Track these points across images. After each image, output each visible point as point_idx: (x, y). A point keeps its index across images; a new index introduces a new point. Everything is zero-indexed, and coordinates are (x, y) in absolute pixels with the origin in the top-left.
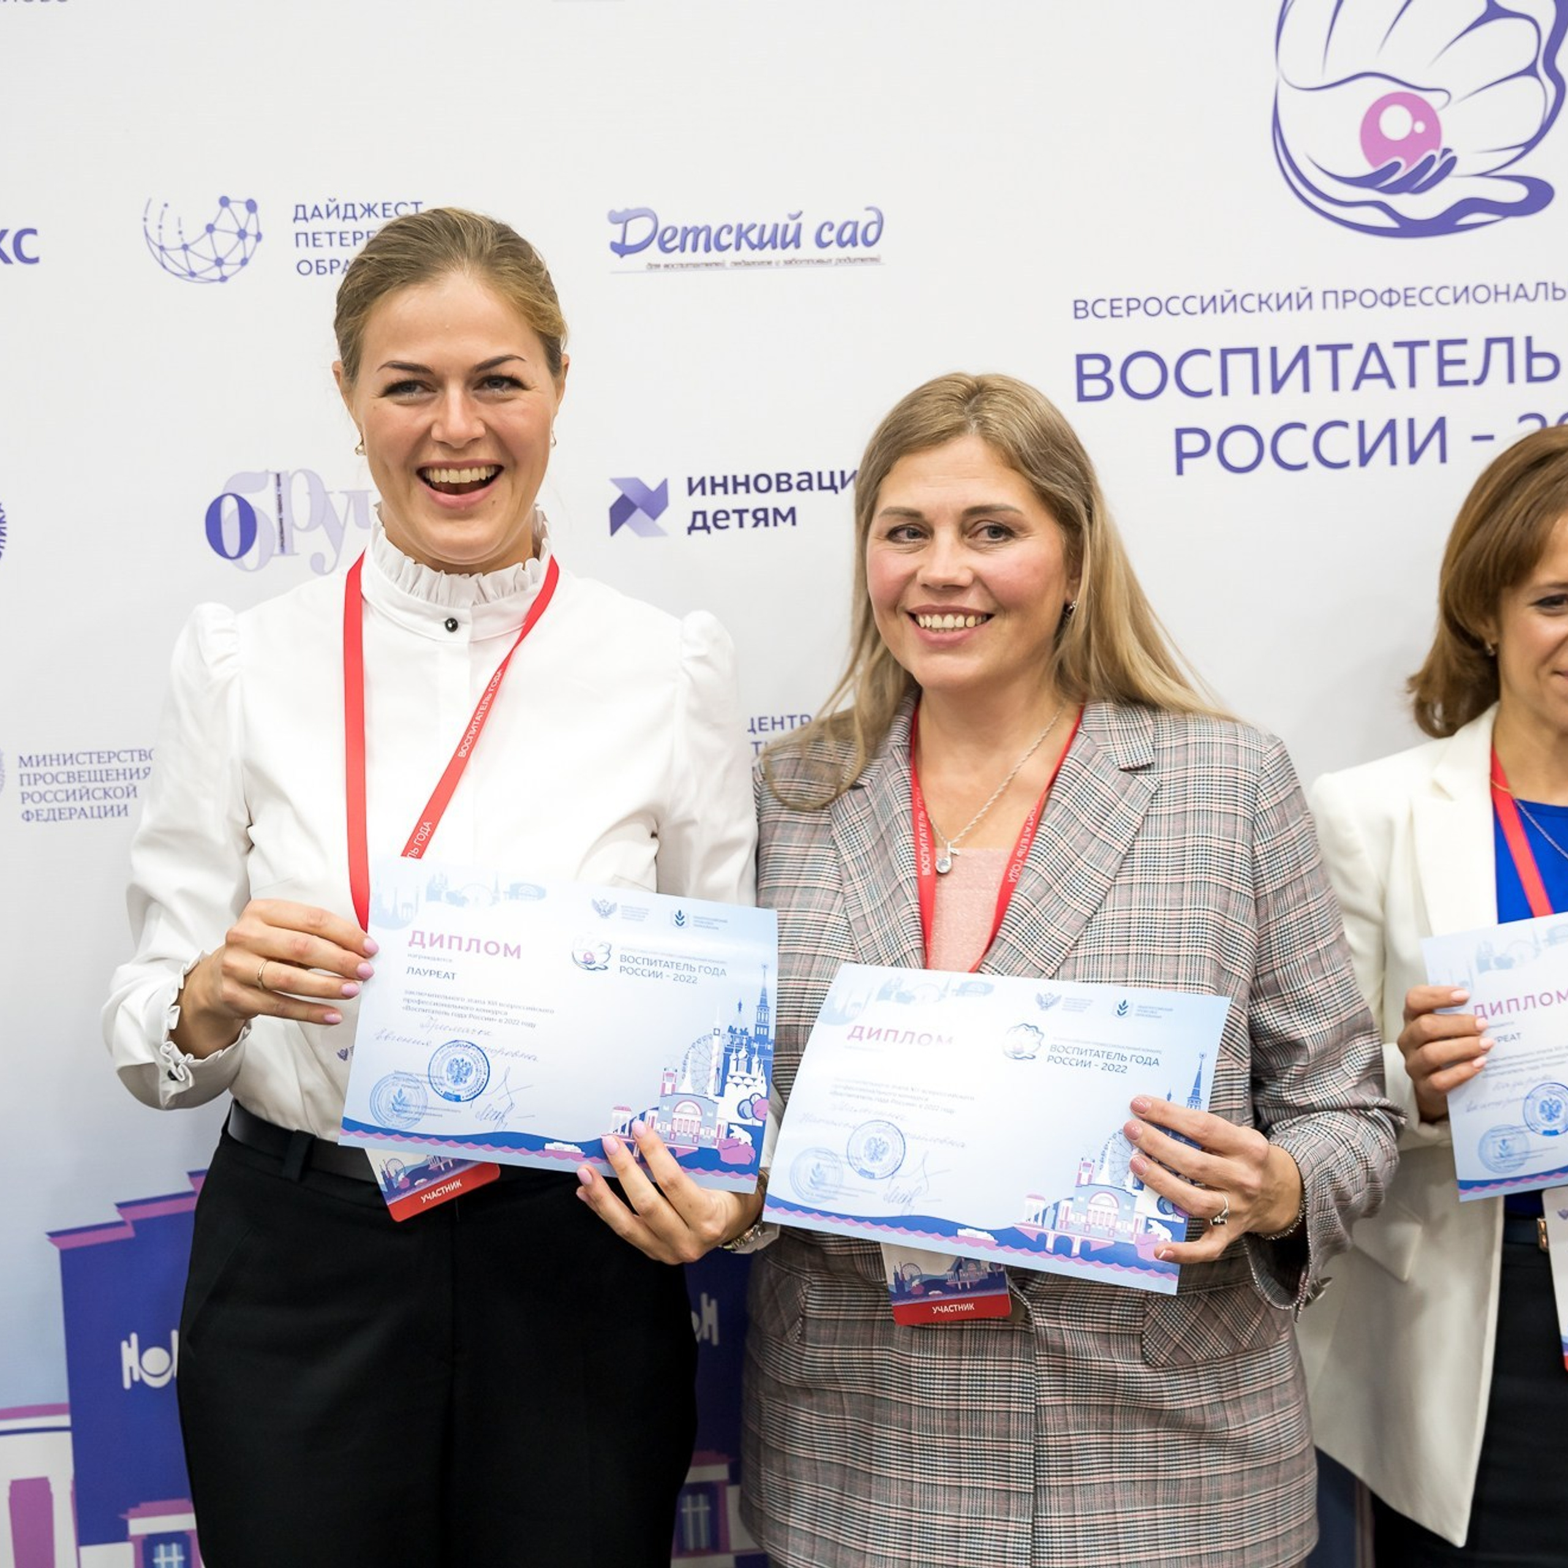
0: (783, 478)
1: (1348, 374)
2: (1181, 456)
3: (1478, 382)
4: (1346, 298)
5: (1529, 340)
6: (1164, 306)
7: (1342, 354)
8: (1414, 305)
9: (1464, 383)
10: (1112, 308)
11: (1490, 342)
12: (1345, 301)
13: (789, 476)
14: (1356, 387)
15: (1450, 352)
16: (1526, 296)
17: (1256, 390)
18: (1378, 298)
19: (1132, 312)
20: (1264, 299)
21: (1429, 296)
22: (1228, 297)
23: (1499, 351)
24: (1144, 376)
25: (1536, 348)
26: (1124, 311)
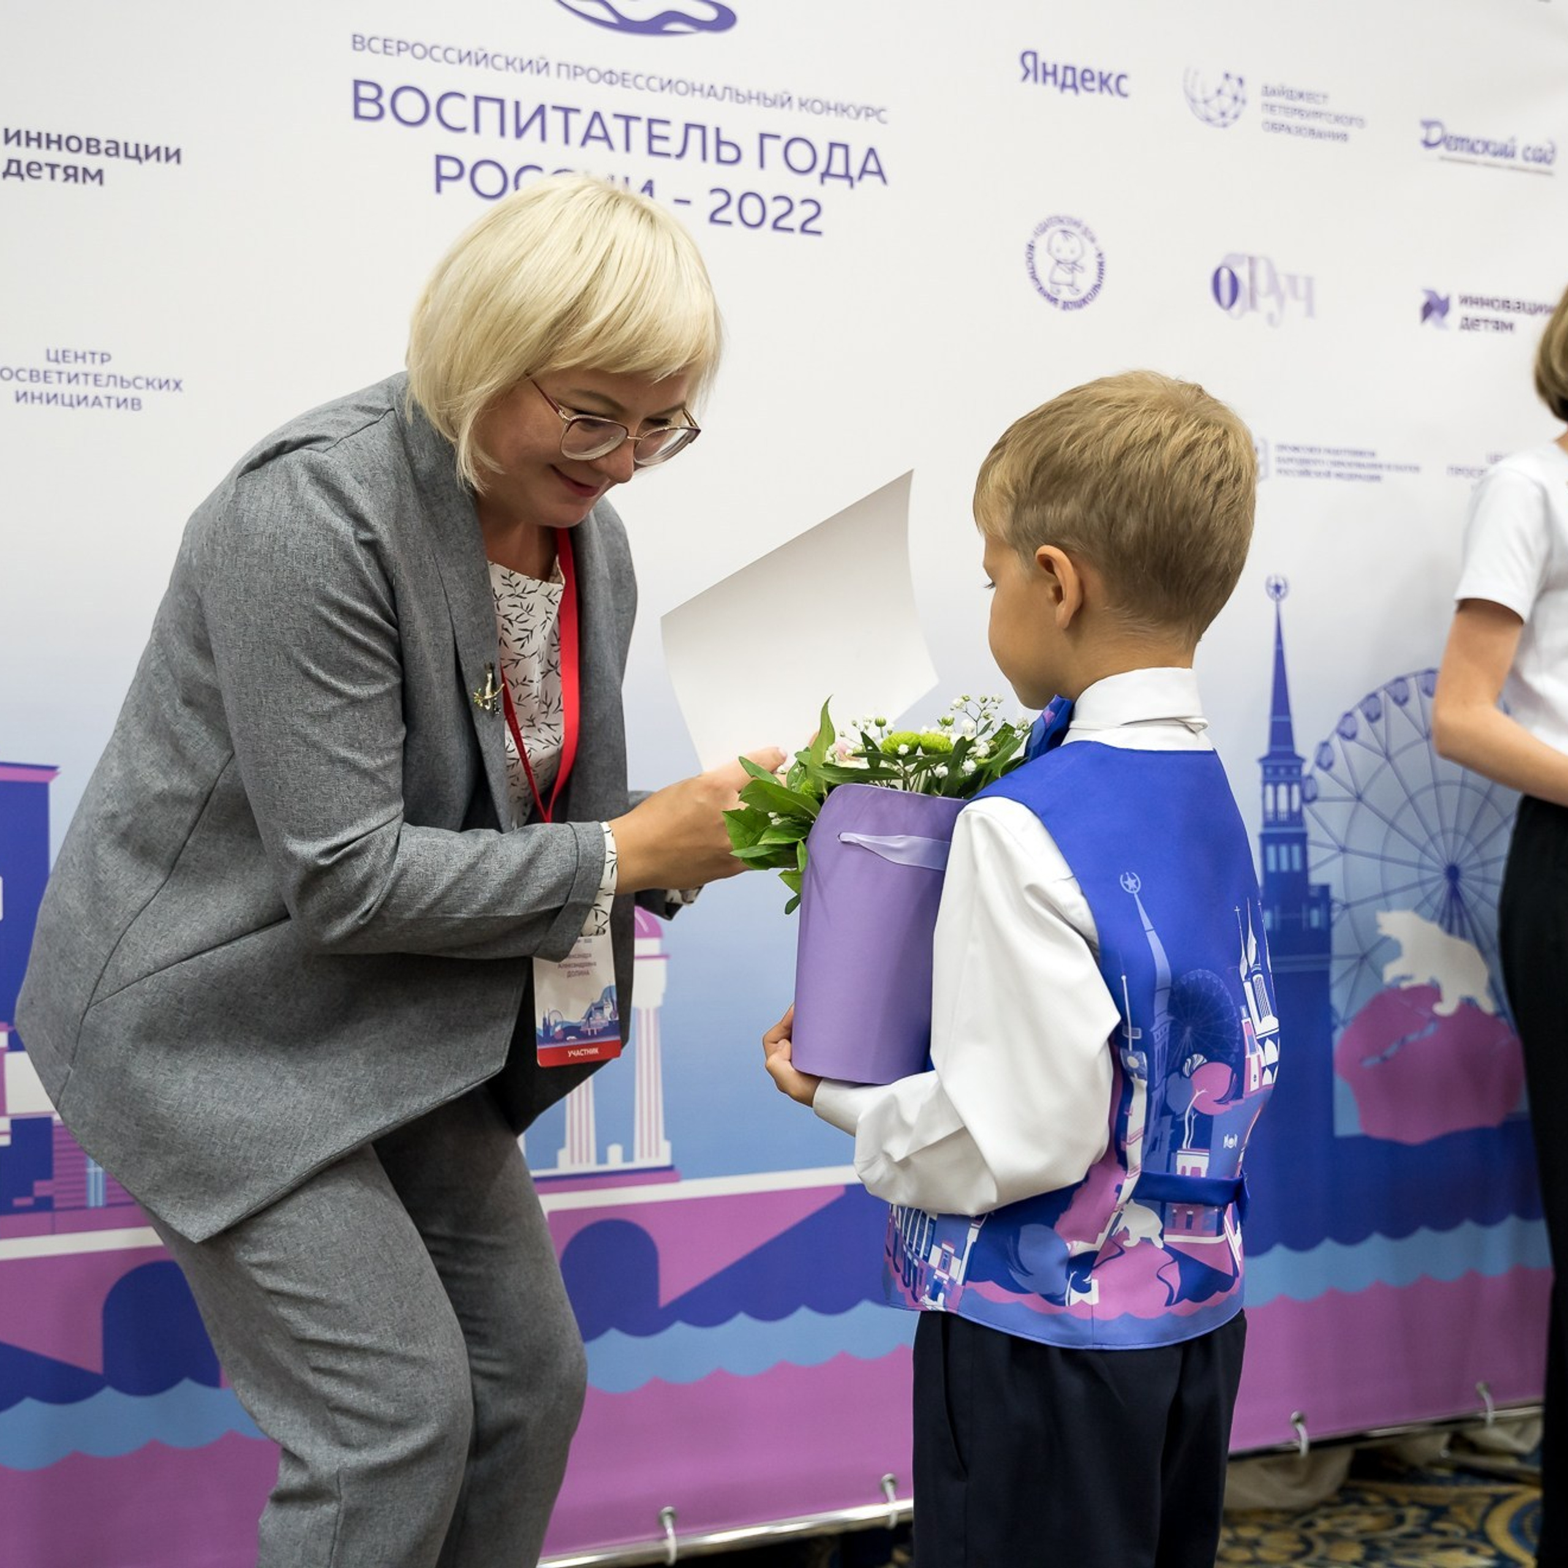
0: (93, 143)
1: (577, 133)
2: (440, 178)
3: (680, 156)
4: (576, 71)
5: (718, 130)
6: (428, 52)
7: (572, 116)
8: (629, 87)
9: (668, 155)
10: (385, 46)
11: (688, 126)
12: (575, 74)
13: (98, 142)
14: (583, 143)
15: (657, 129)
16: (715, 95)
17: (502, 133)
18: (601, 76)
19: (402, 53)
20: (510, 60)
21: (641, 82)
22: (481, 54)
23: (695, 135)
24: (411, 107)
25: (724, 137)
26: (395, 50)
